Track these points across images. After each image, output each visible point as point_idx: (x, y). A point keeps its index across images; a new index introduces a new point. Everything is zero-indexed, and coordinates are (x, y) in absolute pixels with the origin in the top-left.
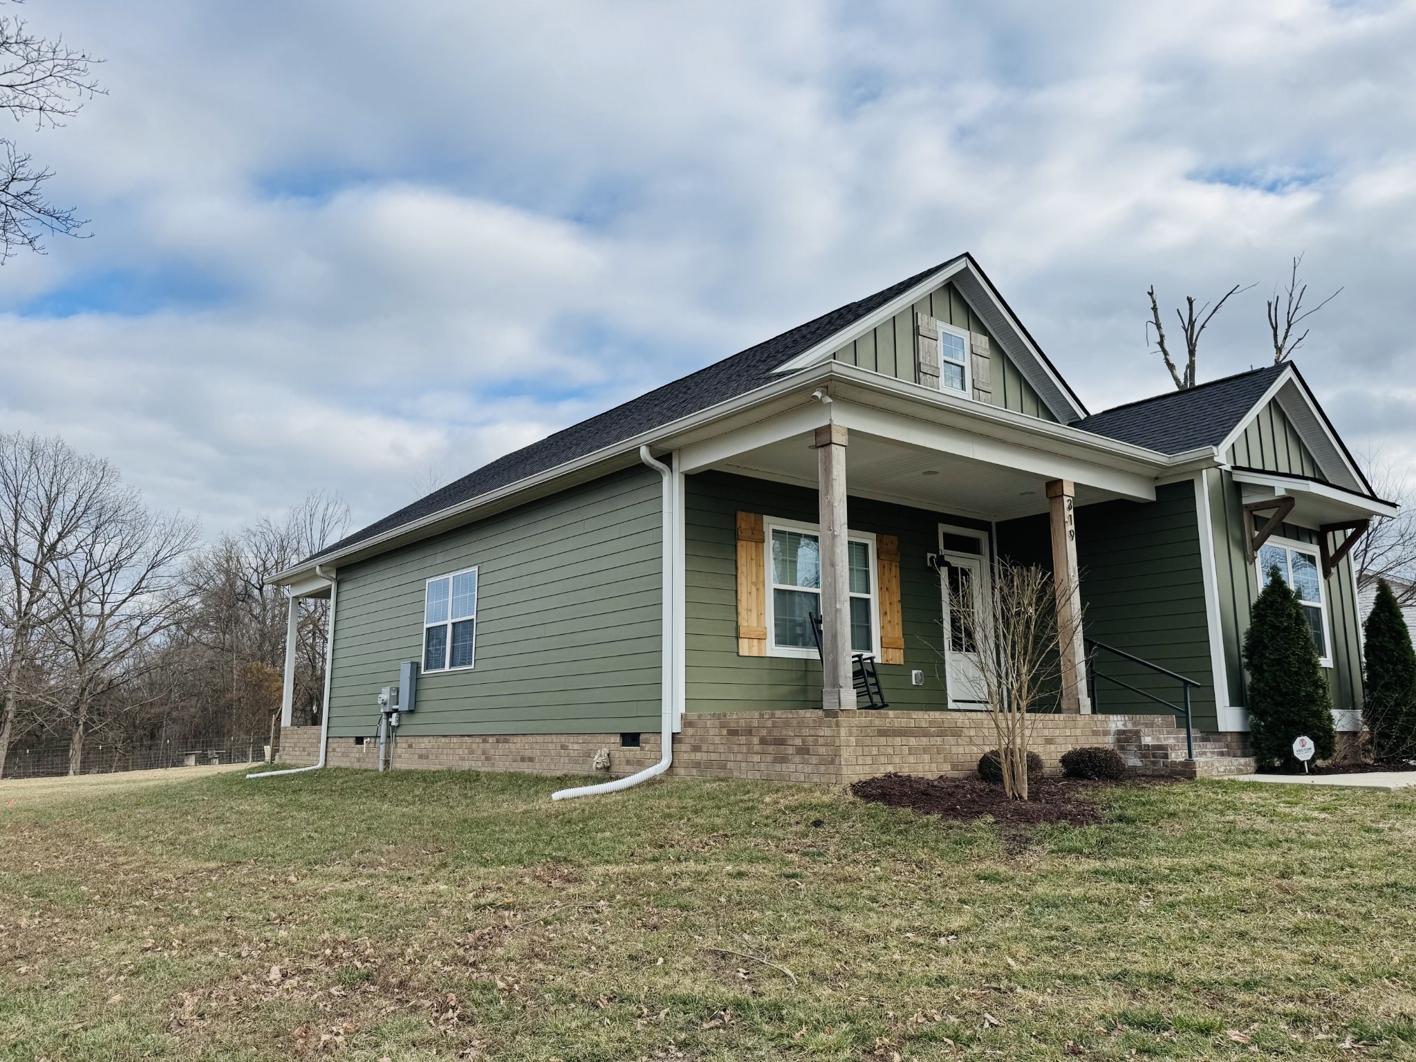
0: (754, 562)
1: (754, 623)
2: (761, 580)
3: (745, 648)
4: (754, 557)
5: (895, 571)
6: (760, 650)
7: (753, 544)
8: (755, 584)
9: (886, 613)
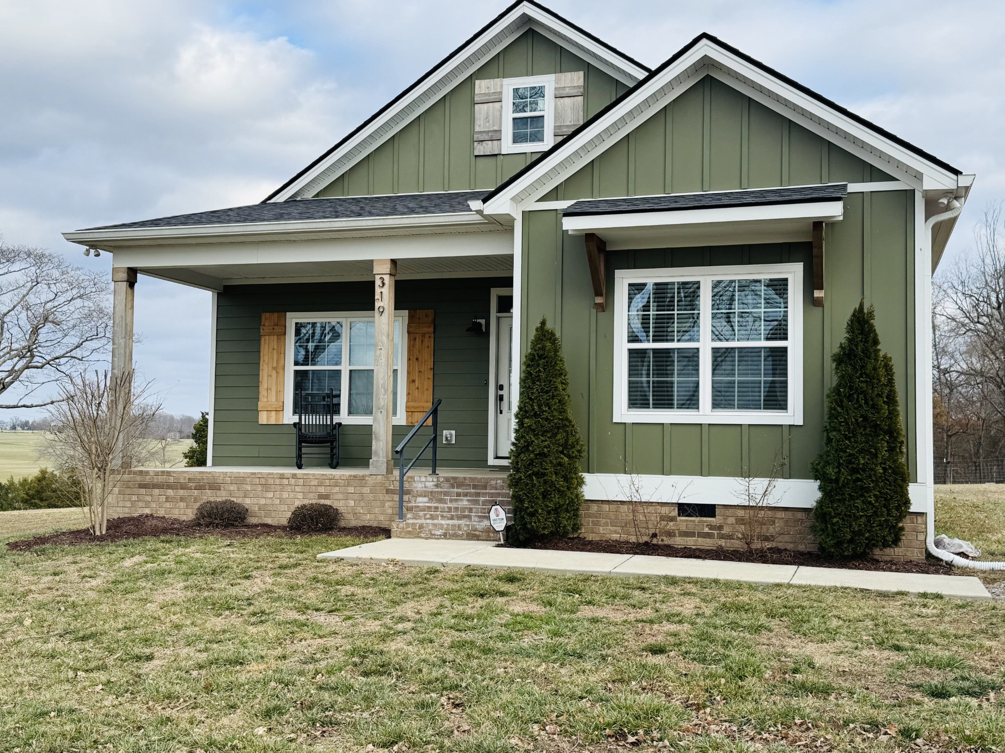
0: (275, 351)
1: (273, 398)
2: (282, 364)
3: (263, 419)
4: (275, 347)
5: (429, 342)
6: (277, 419)
7: (276, 337)
8: (275, 368)
9: (414, 381)
